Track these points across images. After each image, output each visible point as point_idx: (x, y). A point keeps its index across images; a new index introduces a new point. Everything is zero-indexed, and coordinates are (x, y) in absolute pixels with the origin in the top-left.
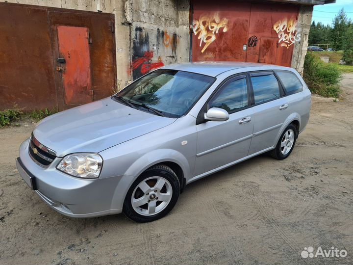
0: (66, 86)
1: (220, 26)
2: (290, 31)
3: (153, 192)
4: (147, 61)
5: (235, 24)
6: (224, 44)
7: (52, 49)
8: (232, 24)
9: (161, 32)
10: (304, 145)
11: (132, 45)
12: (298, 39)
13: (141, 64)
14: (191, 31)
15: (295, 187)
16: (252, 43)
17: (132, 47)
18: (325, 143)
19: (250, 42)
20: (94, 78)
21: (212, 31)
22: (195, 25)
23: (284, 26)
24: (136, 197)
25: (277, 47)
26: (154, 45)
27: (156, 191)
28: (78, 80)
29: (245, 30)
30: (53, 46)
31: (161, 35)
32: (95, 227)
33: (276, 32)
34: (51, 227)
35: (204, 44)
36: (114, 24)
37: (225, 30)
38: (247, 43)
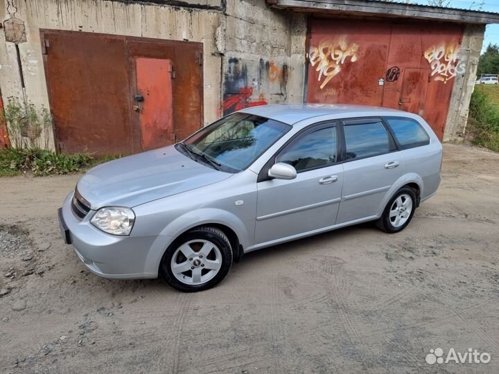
0: (143, 129)
1: (348, 54)
2: (450, 60)
3: (198, 258)
4: (243, 100)
5: (368, 51)
6: (351, 78)
7: (129, 84)
8: (364, 52)
9: (265, 63)
10: (434, 217)
11: (224, 80)
12: (461, 70)
13: (236, 104)
14: (308, 62)
15: (395, 269)
16: (392, 76)
17: (223, 82)
18: (466, 216)
19: (388, 74)
20: (177, 120)
21: (336, 61)
22: (313, 53)
23: (440, 53)
24: (178, 262)
25: (429, 81)
26: (254, 80)
27: (201, 257)
28: (157, 122)
29: (382, 58)
30: (130, 81)
31: (265, 66)
32: (134, 291)
33: (427, 60)
34: (88, 287)
35: (324, 77)
36: (202, 55)
37: (354, 59)
38: (384, 76)
